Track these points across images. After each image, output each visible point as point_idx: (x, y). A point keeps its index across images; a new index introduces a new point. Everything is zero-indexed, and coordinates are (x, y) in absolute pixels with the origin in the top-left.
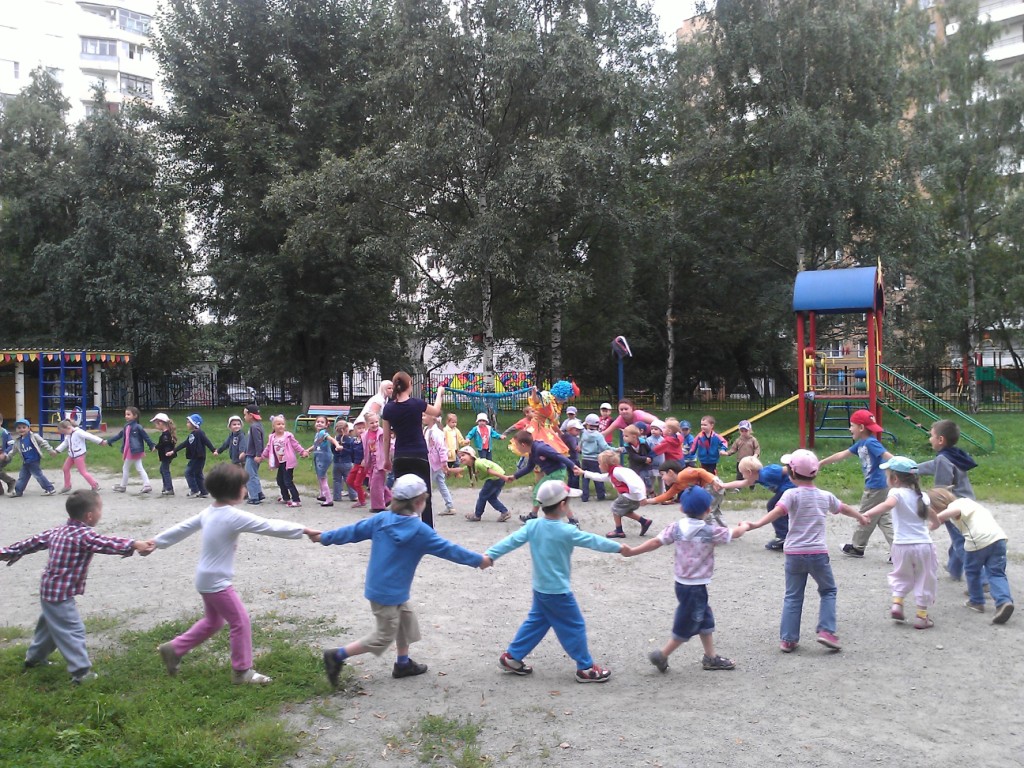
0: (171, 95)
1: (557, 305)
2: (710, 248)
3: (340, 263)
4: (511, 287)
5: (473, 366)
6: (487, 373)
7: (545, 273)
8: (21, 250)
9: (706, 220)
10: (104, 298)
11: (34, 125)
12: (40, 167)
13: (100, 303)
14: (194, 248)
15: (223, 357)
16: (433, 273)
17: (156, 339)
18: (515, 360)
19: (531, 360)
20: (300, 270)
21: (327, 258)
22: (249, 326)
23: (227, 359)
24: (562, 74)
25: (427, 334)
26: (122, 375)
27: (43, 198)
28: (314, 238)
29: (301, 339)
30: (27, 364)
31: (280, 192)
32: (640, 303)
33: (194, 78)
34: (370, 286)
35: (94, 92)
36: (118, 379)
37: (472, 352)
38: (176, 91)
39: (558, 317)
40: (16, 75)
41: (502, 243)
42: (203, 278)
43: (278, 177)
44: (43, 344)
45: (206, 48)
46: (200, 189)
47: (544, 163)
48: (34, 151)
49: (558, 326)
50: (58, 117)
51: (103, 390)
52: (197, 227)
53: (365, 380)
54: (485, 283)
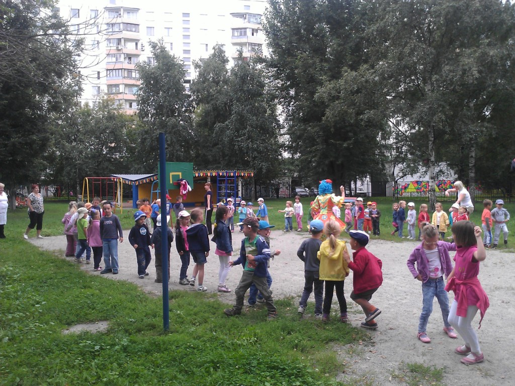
0: (271, 50)
1: (472, 142)
3: (351, 125)
4: (445, 133)
5: (422, 176)
6: (431, 181)
7: (466, 125)
8: (209, 127)
10: (242, 147)
11: (214, 71)
12: (217, 89)
13: (241, 149)
14: (281, 122)
15: (294, 174)
16: (400, 128)
17: (265, 165)
18: (446, 174)
20: (332, 129)
21: (345, 123)
22: (307, 158)
23: (296, 175)
24: (478, 10)
25: (397, 160)
26: (249, 182)
27: (218, 103)
28: (339, 112)
29: (332, 164)
30: (212, 177)
31: (322, 92)
33: (281, 41)
34: (367, 137)
35: (238, 52)
36: (248, 184)
37: (422, 169)
38: (273, 48)
39: (473, 149)
40: (207, 50)
41: (441, 109)
42: (285, 136)
43: (321, 84)
44: (217, 168)
45: (287, 25)
46: (284, 93)
47: (467, 62)
48: (214, 83)
49: (473, 154)
50: (224, 66)
51: (242, 189)
52: (283, 111)
53: (362, 185)
54: (430, 132)
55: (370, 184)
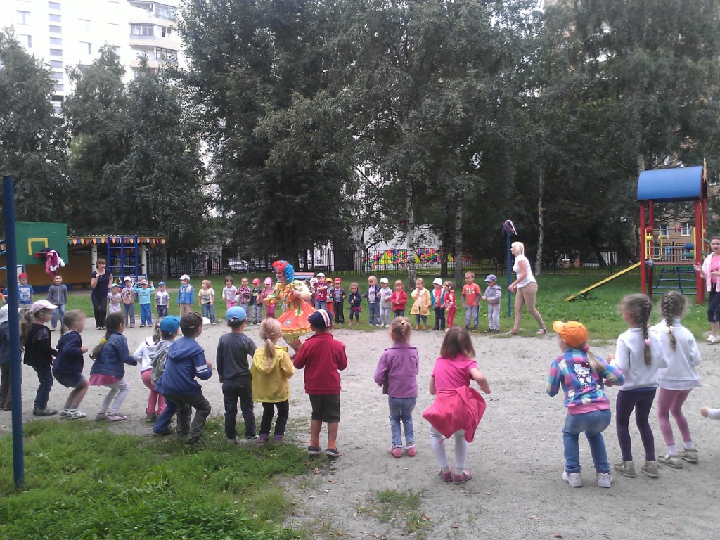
0: (190, 60)
1: (459, 199)
2: (572, 156)
3: (305, 173)
4: (425, 187)
5: (399, 243)
6: (409, 249)
7: (452, 176)
8: (94, 169)
9: (569, 135)
10: (148, 201)
11: (102, 85)
12: (107, 113)
13: (145, 204)
14: (206, 165)
15: (226, 240)
16: (370, 178)
17: (182, 228)
18: (428, 240)
19: (439, 240)
20: (279, 178)
21: (297, 170)
22: (244, 218)
23: (228, 241)
24: (463, 31)
25: (367, 222)
26: (159, 252)
27: (108, 133)
28: (288, 154)
29: (279, 227)
31: (264, 124)
32: (518, 198)
33: (205, 48)
34: (327, 189)
35: (140, 60)
36: (157, 255)
37: (398, 234)
38: (194, 57)
39: (460, 208)
40: (90, 52)
41: (420, 155)
42: (213, 185)
43: (263, 114)
44: (109, 232)
46: (210, 124)
47: (450, 97)
48: (101, 102)
49: (460, 215)
50: (118, 79)
52: (209, 150)
53: (322, 254)
54: (407, 184)
55: (332, 253)
